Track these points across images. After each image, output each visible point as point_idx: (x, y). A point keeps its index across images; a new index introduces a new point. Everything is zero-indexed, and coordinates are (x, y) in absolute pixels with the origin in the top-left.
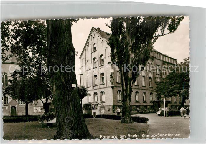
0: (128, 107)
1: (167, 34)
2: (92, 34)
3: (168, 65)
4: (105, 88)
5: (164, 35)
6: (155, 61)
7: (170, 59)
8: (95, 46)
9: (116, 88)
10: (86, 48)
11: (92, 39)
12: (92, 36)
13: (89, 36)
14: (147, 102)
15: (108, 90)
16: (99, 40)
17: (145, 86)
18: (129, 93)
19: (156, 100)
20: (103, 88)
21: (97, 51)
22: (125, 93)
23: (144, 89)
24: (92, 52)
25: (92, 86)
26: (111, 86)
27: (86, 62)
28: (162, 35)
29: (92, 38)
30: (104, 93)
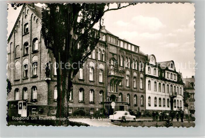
0: (66, 108)
1: (125, 7)
2: (24, 11)
3: (126, 53)
4: (37, 82)
5: (121, 8)
6: (108, 47)
7: (129, 45)
8: (27, 26)
9: (53, 83)
10: (16, 29)
11: (24, 18)
12: (24, 13)
13: (20, 14)
14: (95, 102)
15: (42, 85)
16: (33, 18)
17: (93, 82)
18: (67, 88)
19: (107, 101)
20: (35, 82)
21: (30, 33)
22: (61, 89)
23: (92, 86)
24: (23, 34)
25: (21, 80)
26: (46, 79)
27: (15, 47)
28: (119, 8)
29: (24, 16)
30: (36, 88)
